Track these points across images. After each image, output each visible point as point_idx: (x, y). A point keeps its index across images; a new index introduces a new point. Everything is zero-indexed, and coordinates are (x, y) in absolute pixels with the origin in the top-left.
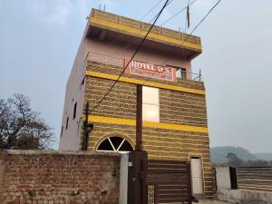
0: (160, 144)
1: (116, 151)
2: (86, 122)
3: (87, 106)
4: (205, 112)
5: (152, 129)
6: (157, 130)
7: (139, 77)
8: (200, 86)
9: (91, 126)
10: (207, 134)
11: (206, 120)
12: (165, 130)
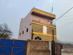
0: (47, 39)
1: (38, 40)
2: (32, 33)
3: (32, 30)
4: (56, 32)
5: (45, 35)
6: (46, 36)
7: (43, 24)
8: (55, 26)
9: (33, 34)
10: (56, 37)
11: (56, 34)
12: (48, 36)
